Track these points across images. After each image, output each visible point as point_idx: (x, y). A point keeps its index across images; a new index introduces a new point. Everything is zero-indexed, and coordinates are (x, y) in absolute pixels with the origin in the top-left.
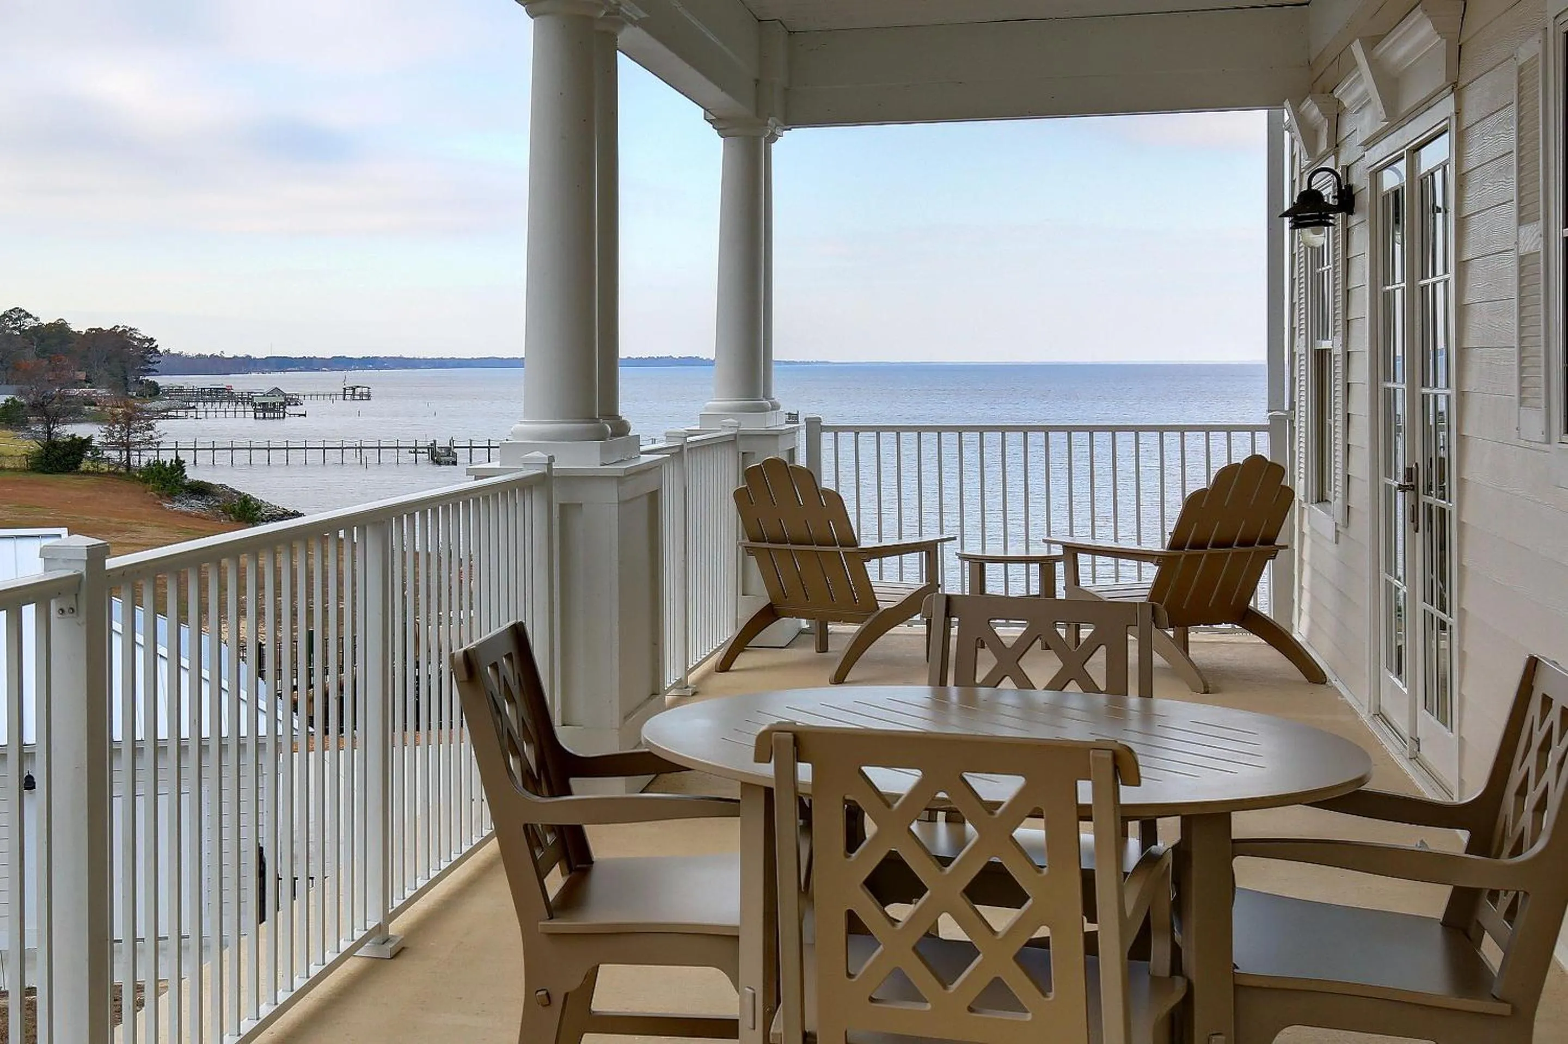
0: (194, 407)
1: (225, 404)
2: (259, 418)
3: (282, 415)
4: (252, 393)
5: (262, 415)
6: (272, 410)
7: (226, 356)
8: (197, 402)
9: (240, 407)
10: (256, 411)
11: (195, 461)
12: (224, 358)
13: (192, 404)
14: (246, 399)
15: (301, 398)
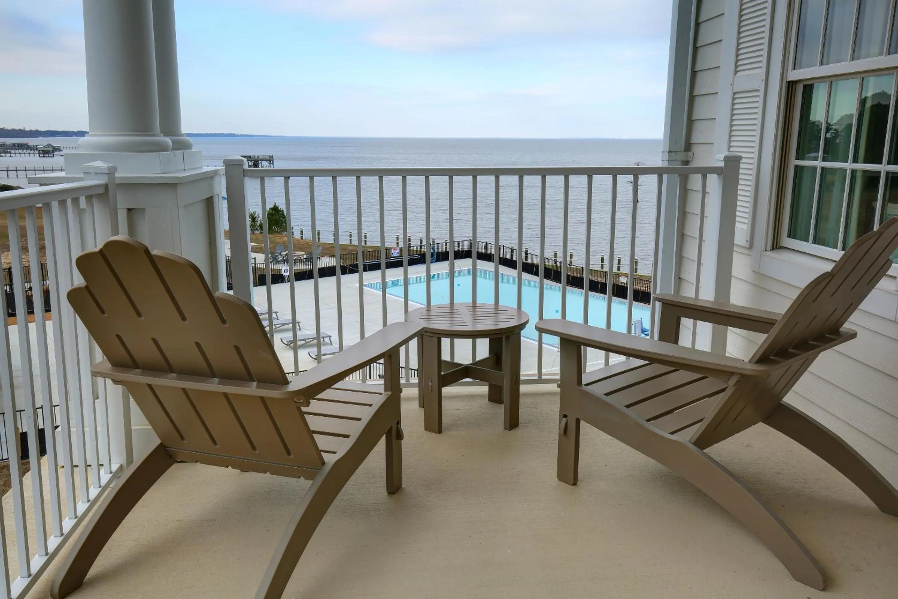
0: (9, 152)
1: (25, 151)
2: (41, 157)
3: (52, 155)
4: (38, 146)
5: (43, 155)
6: (47, 153)
7: (26, 130)
8: (11, 149)
9: (32, 152)
10: (39, 153)
11: (8, 176)
12: (25, 131)
13: (9, 151)
14: (35, 148)
15: (62, 148)
